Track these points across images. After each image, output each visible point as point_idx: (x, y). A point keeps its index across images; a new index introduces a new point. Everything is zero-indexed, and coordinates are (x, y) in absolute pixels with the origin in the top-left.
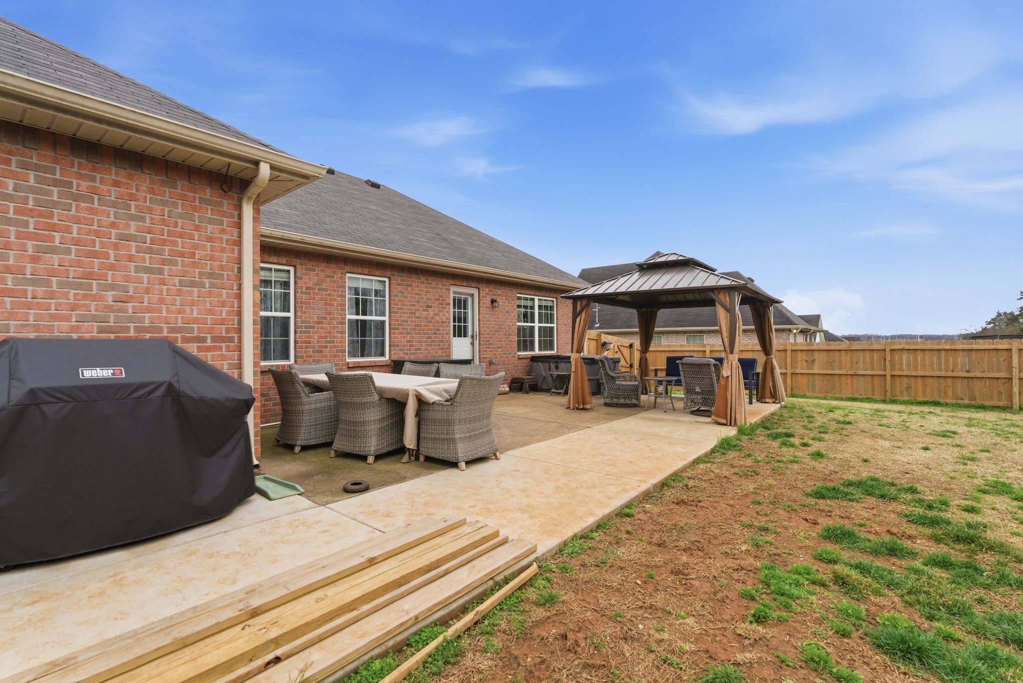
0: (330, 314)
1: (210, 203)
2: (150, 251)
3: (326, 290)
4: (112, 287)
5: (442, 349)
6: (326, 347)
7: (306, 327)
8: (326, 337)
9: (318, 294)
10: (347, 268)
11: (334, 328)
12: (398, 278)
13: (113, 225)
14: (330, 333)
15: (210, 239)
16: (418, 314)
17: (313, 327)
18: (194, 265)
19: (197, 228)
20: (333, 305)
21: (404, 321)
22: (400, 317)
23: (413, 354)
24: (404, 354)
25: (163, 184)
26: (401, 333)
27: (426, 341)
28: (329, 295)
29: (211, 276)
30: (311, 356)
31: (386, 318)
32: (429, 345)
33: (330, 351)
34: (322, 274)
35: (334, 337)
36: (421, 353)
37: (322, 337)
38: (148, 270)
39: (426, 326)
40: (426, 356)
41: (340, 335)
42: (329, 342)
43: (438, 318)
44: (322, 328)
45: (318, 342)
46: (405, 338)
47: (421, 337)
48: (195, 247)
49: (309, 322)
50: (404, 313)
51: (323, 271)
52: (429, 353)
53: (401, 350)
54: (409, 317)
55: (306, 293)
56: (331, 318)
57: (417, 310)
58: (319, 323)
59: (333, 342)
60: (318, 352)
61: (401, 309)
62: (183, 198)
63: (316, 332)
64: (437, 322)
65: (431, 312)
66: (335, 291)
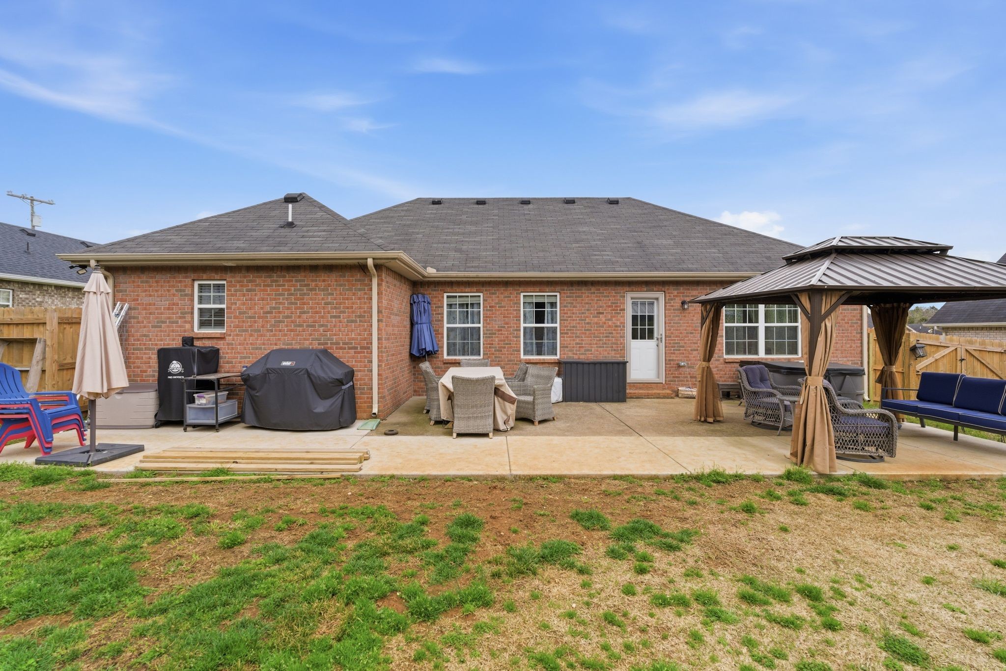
0: (507, 324)
1: (359, 280)
2: (335, 308)
3: (505, 307)
4: (322, 326)
5: (615, 350)
6: (505, 348)
7: (490, 334)
8: (505, 341)
9: (498, 310)
10: (521, 289)
11: (510, 334)
12: (567, 291)
13: (323, 299)
14: (507, 337)
15: (360, 299)
16: (587, 320)
17: (495, 334)
18: (353, 312)
19: (354, 294)
20: (510, 317)
21: (574, 327)
22: (570, 323)
23: (582, 354)
24: (574, 354)
25: (341, 276)
26: (570, 337)
27: (596, 344)
28: (507, 310)
29: (360, 316)
30: (493, 354)
31: (557, 325)
32: (600, 347)
33: (507, 351)
34: (502, 296)
35: (511, 340)
36: (591, 354)
37: (501, 341)
38: (335, 317)
39: (597, 330)
40: (597, 357)
41: (515, 339)
42: (507, 344)
43: (610, 323)
44: (502, 334)
45: (498, 344)
46: (574, 340)
47: (591, 340)
48: (353, 303)
49: (492, 330)
50: (574, 320)
51: (502, 293)
52: (600, 354)
53: (570, 351)
54: (579, 323)
55: (490, 310)
56: (508, 327)
57: (587, 317)
58: (499, 331)
59: (510, 344)
60: (498, 351)
61: (570, 317)
62: (348, 281)
63: (497, 337)
64: (609, 326)
65: (602, 318)
66: (511, 307)
